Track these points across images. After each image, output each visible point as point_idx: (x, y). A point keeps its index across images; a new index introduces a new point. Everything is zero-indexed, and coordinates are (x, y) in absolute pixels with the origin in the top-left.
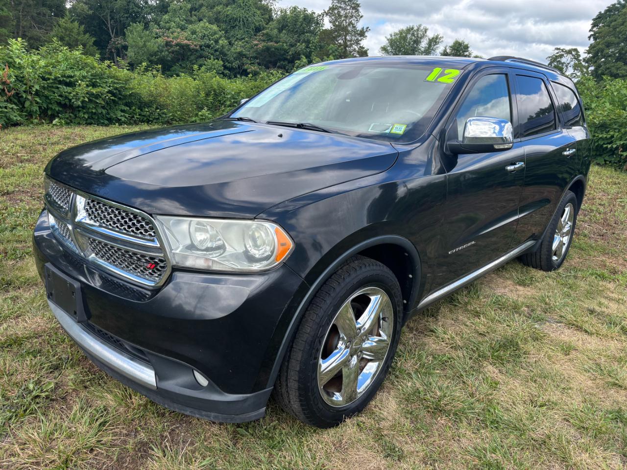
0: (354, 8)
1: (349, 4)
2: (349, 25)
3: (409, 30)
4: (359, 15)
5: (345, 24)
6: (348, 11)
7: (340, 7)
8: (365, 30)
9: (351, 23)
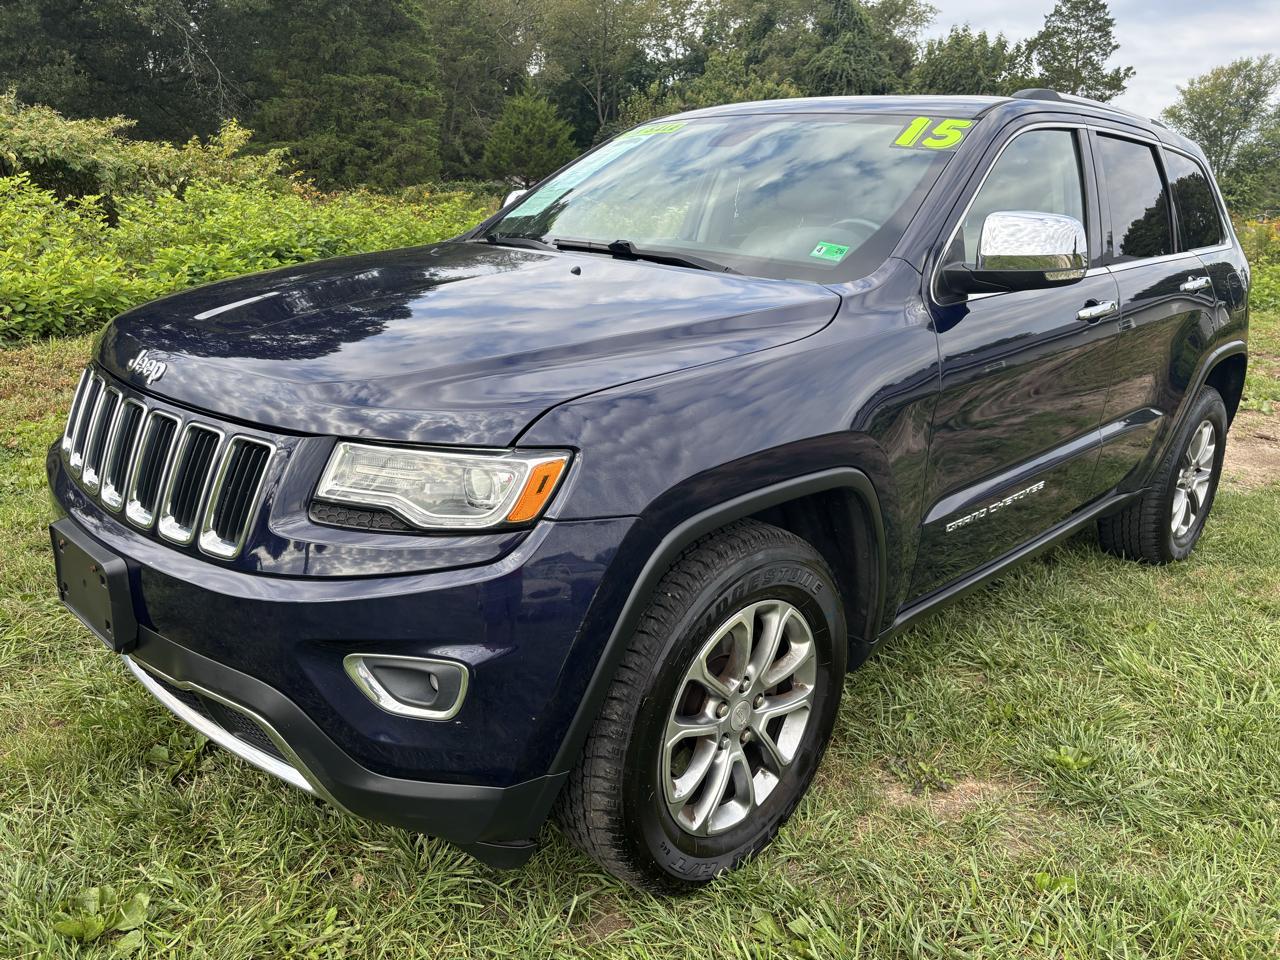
0: (1098, 29)
1: (1087, 21)
2: (1084, 65)
3: (1237, 70)
4: (1110, 44)
5: (1074, 64)
6: (1083, 36)
7: (1066, 29)
8: (1122, 75)
9: (1089, 62)
